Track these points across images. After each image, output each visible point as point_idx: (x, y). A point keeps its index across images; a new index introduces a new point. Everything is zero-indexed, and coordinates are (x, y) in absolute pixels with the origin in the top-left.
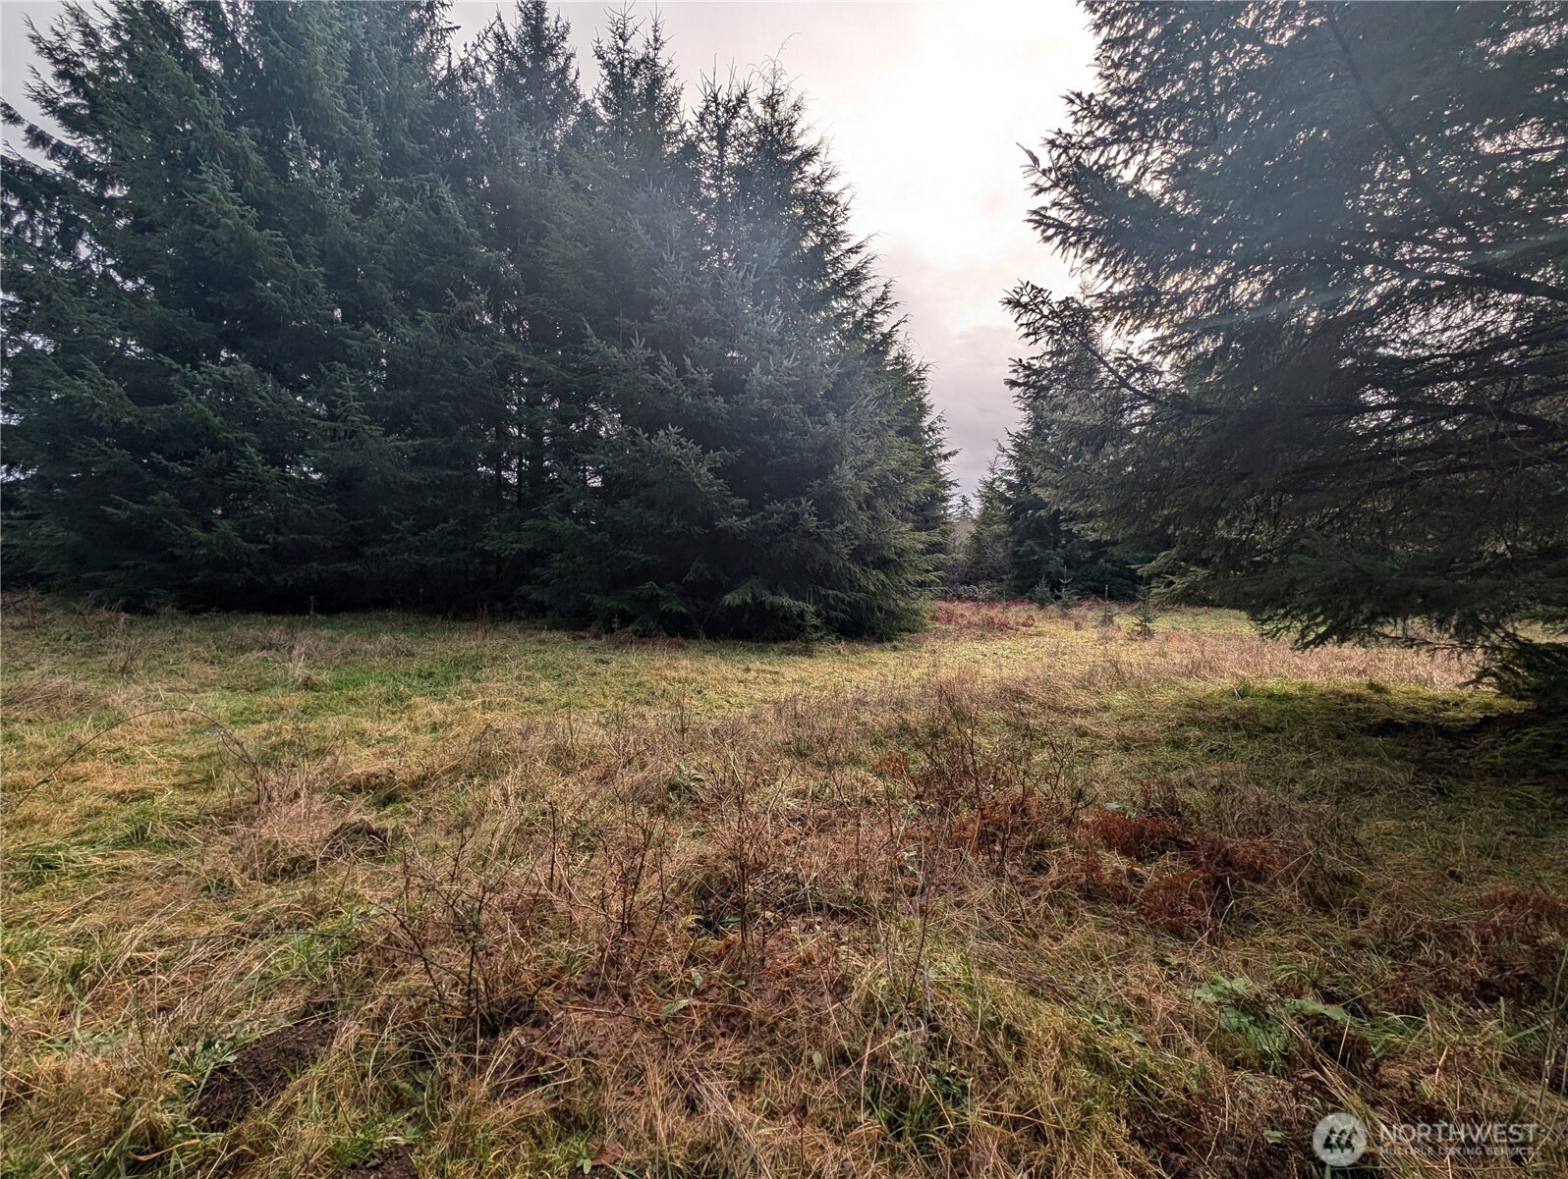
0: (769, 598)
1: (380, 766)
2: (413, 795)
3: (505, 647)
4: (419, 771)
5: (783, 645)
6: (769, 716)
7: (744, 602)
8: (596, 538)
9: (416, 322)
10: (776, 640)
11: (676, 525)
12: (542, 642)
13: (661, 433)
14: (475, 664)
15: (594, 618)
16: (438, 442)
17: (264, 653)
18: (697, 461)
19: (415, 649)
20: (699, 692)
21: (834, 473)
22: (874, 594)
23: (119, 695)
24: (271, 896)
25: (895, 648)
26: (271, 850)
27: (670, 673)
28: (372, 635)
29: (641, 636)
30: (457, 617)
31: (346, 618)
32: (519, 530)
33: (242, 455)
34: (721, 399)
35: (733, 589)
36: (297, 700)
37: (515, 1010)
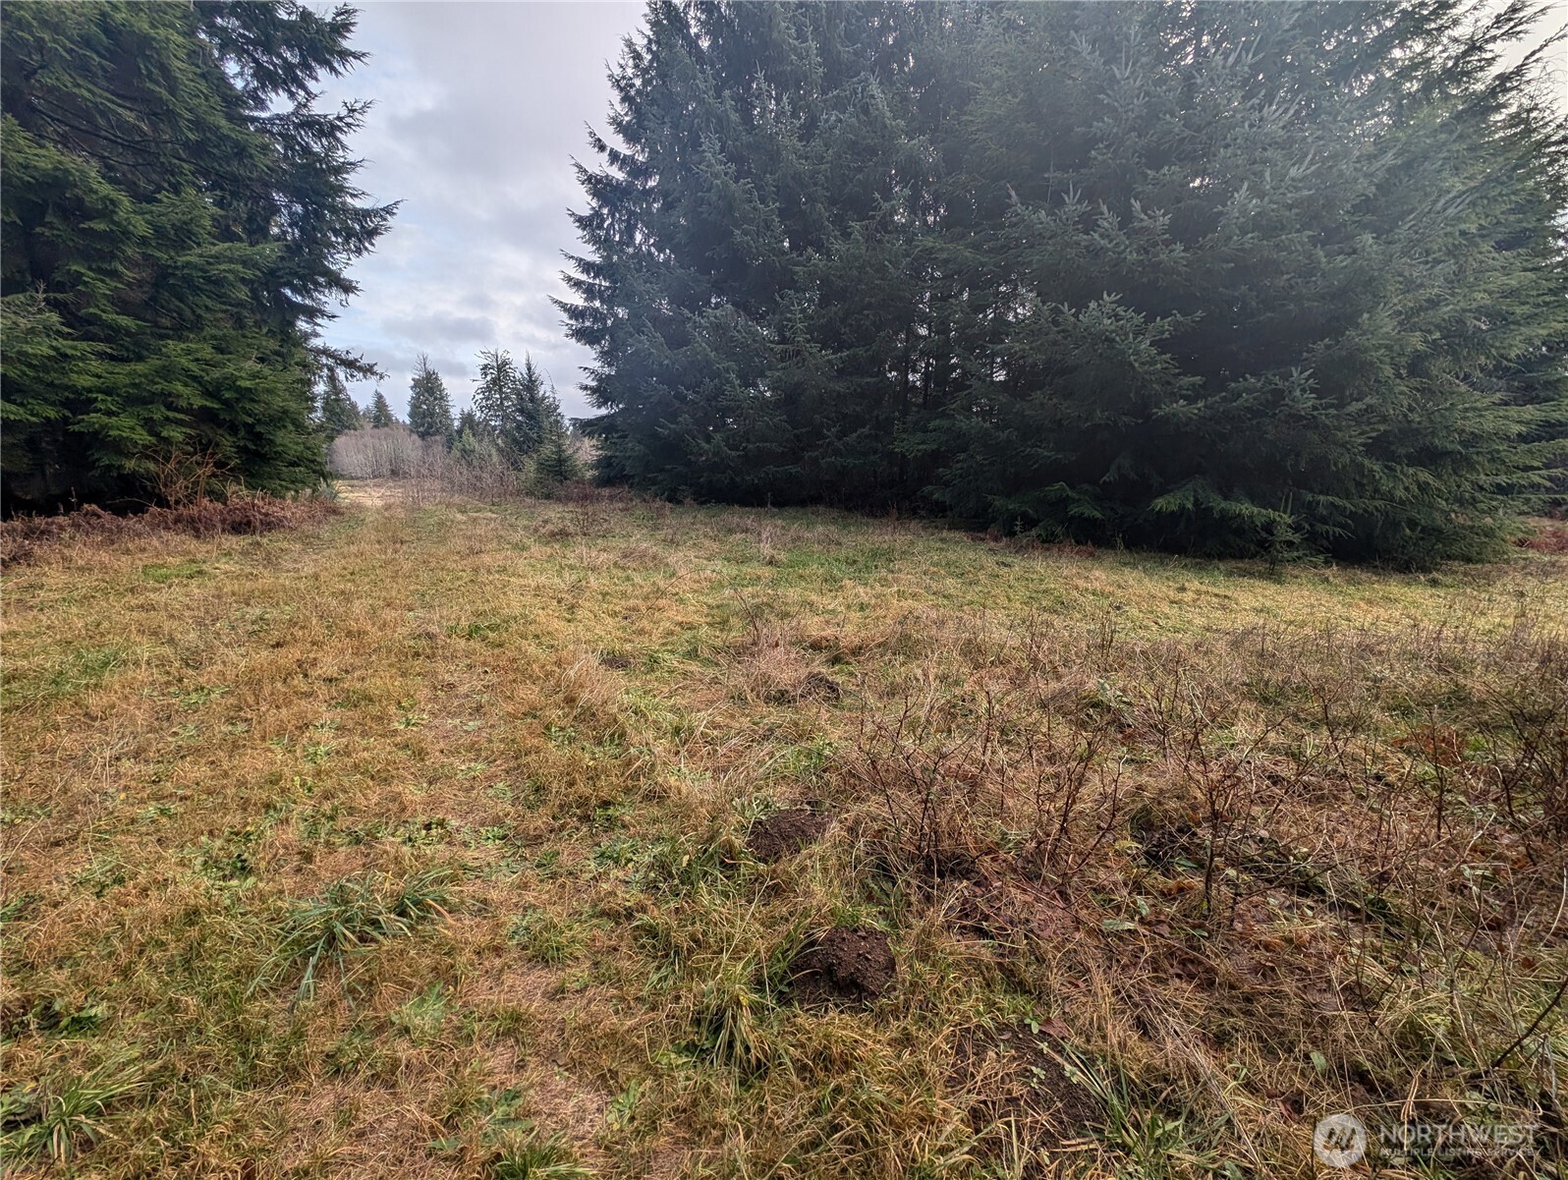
0: (1218, 504)
1: (829, 632)
2: (852, 660)
3: (912, 543)
4: (857, 641)
5: (1233, 563)
6: (1221, 646)
7: (1182, 508)
8: (1003, 436)
9: (846, 235)
10: (1221, 557)
11: (1099, 416)
12: (943, 540)
13: (1093, 305)
14: (888, 556)
15: (994, 520)
16: (861, 351)
17: (743, 535)
18: (1136, 334)
19: (843, 540)
20: (1118, 608)
21: (1357, 326)
22: (1402, 502)
23: (674, 557)
24: (770, 713)
25: (1434, 583)
26: (766, 680)
27: (1081, 583)
28: (810, 526)
29: (1044, 542)
30: (872, 515)
31: (791, 511)
32: (925, 431)
33: (728, 381)
34: (1179, 247)
35: (1168, 492)
36: (767, 572)
37: (959, 864)
